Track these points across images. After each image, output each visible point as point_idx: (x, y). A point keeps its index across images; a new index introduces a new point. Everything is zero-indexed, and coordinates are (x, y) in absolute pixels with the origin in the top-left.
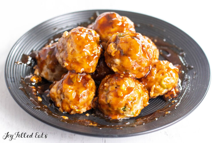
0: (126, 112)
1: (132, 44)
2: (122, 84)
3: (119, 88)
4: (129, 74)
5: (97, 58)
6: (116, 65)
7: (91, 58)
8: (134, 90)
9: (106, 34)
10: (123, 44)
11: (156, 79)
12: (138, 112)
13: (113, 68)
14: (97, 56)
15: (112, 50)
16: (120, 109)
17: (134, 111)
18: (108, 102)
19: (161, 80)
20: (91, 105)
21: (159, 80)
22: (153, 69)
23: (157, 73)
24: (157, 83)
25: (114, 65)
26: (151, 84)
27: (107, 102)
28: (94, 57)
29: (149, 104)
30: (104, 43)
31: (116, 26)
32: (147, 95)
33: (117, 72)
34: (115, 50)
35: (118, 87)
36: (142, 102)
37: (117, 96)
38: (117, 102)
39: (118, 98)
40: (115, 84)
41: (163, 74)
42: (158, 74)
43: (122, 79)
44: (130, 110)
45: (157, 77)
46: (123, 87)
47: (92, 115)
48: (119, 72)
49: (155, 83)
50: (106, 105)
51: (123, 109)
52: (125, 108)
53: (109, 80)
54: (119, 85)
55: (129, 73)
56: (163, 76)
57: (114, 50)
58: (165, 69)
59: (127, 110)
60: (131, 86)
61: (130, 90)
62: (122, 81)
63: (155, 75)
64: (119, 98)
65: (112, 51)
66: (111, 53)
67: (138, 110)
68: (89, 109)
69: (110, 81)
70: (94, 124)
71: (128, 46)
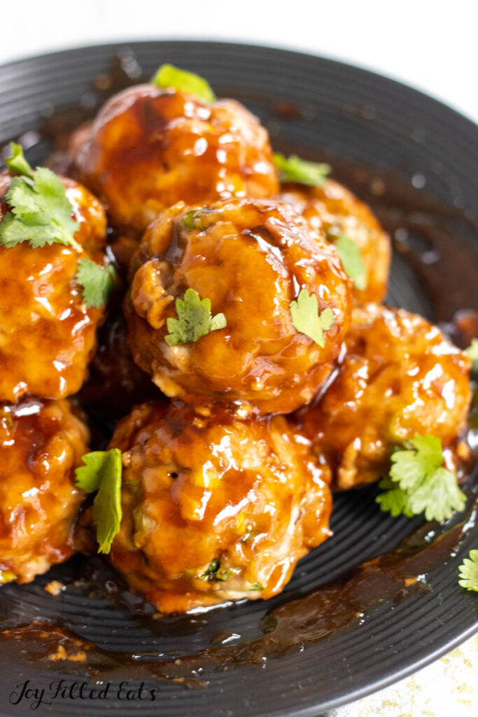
0: (224, 584)
1: (239, 274)
2: (203, 462)
3: (188, 482)
4: (237, 407)
5: (86, 330)
6: (172, 367)
7: (60, 331)
8: (256, 484)
9: (136, 201)
10: (200, 270)
11: (366, 413)
12: (280, 574)
13: (158, 381)
14: (87, 320)
15: (152, 297)
16: (195, 574)
17: (263, 577)
18: (138, 545)
19: (389, 415)
20: (70, 541)
21: (378, 417)
22: (352, 362)
23: (370, 381)
24: (370, 430)
25: (165, 370)
26: (344, 435)
27: (135, 546)
28: (72, 327)
29: (330, 533)
30: (126, 243)
31: (180, 160)
32: (320, 494)
33: (178, 399)
34: (164, 296)
35: (182, 472)
36: (300, 529)
37: (176, 517)
38: (179, 546)
39: (181, 531)
40: (168, 460)
41: (397, 388)
42: (373, 389)
43: (203, 433)
44: (242, 577)
45: (371, 402)
46: (207, 477)
47: (77, 584)
48: (188, 398)
49: (359, 433)
50: (132, 553)
51: (208, 573)
52: (218, 566)
53: (143, 436)
54: (187, 463)
55: (237, 403)
56: (396, 399)
57: (158, 300)
58: (405, 364)
59: (225, 578)
60: (246, 465)
61: (237, 484)
62: (199, 447)
63: (359, 394)
64: (188, 531)
65: (151, 305)
66: (146, 313)
67: (280, 568)
68: (61, 558)
69: (146, 442)
70: (75, 653)
71: (224, 282)
